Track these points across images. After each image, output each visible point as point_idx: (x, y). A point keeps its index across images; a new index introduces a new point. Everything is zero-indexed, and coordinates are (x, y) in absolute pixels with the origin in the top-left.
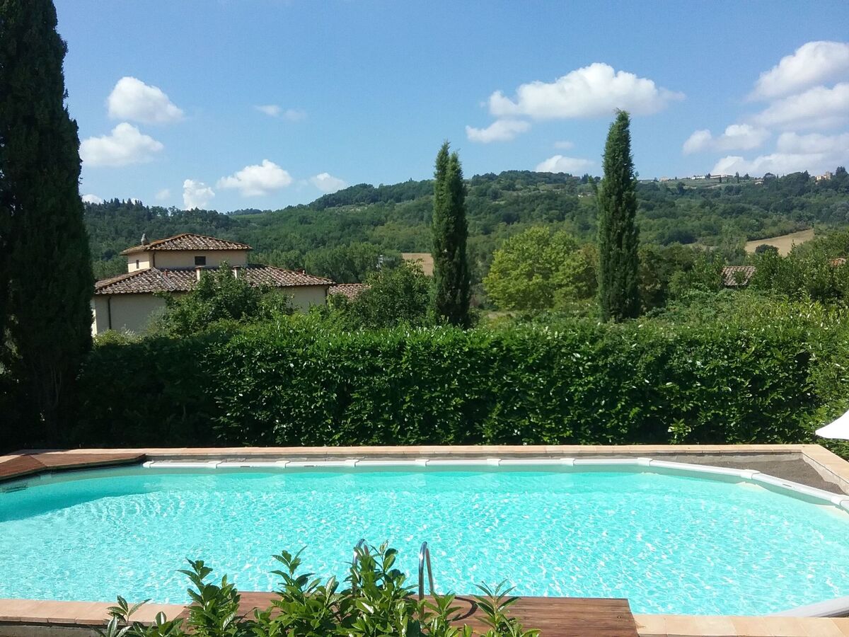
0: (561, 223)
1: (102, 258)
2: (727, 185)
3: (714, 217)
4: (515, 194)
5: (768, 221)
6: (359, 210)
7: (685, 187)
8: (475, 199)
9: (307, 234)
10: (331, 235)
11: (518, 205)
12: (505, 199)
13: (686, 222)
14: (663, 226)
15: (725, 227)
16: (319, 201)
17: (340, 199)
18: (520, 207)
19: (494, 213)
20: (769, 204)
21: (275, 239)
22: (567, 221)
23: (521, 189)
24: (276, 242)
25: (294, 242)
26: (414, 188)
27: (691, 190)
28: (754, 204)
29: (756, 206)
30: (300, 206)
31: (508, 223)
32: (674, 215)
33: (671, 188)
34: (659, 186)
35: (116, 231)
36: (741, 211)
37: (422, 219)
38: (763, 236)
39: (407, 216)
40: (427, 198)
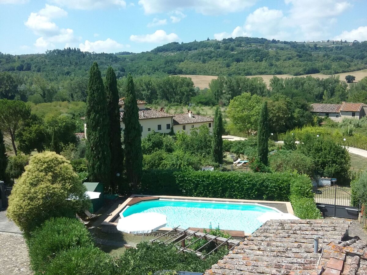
0: (261, 63)
1: (65, 75)
2: (336, 45)
3: (329, 61)
4: (241, 48)
5: (352, 64)
6: (172, 54)
7: (317, 46)
8: (223, 51)
9: (151, 65)
10: (161, 66)
11: (242, 54)
12: (237, 51)
13: (316, 64)
14: (305, 65)
15: (333, 66)
16: (155, 49)
17: (164, 49)
18: (243, 55)
19: (232, 57)
20: (354, 55)
21: (137, 68)
22: (264, 62)
23: (244, 46)
24: (138, 69)
25: (145, 69)
26: (197, 45)
27: (320, 48)
28: (347, 55)
29: (348, 56)
30: (147, 52)
31: (238, 62)
32: (311, 60)
33: (311, 46)
34: (306, 46)
35: (70, 63)
36: (341, 59)
37: (200, 59)
38: (350, 71)
39: (193, 58)
40: (203, 50)
